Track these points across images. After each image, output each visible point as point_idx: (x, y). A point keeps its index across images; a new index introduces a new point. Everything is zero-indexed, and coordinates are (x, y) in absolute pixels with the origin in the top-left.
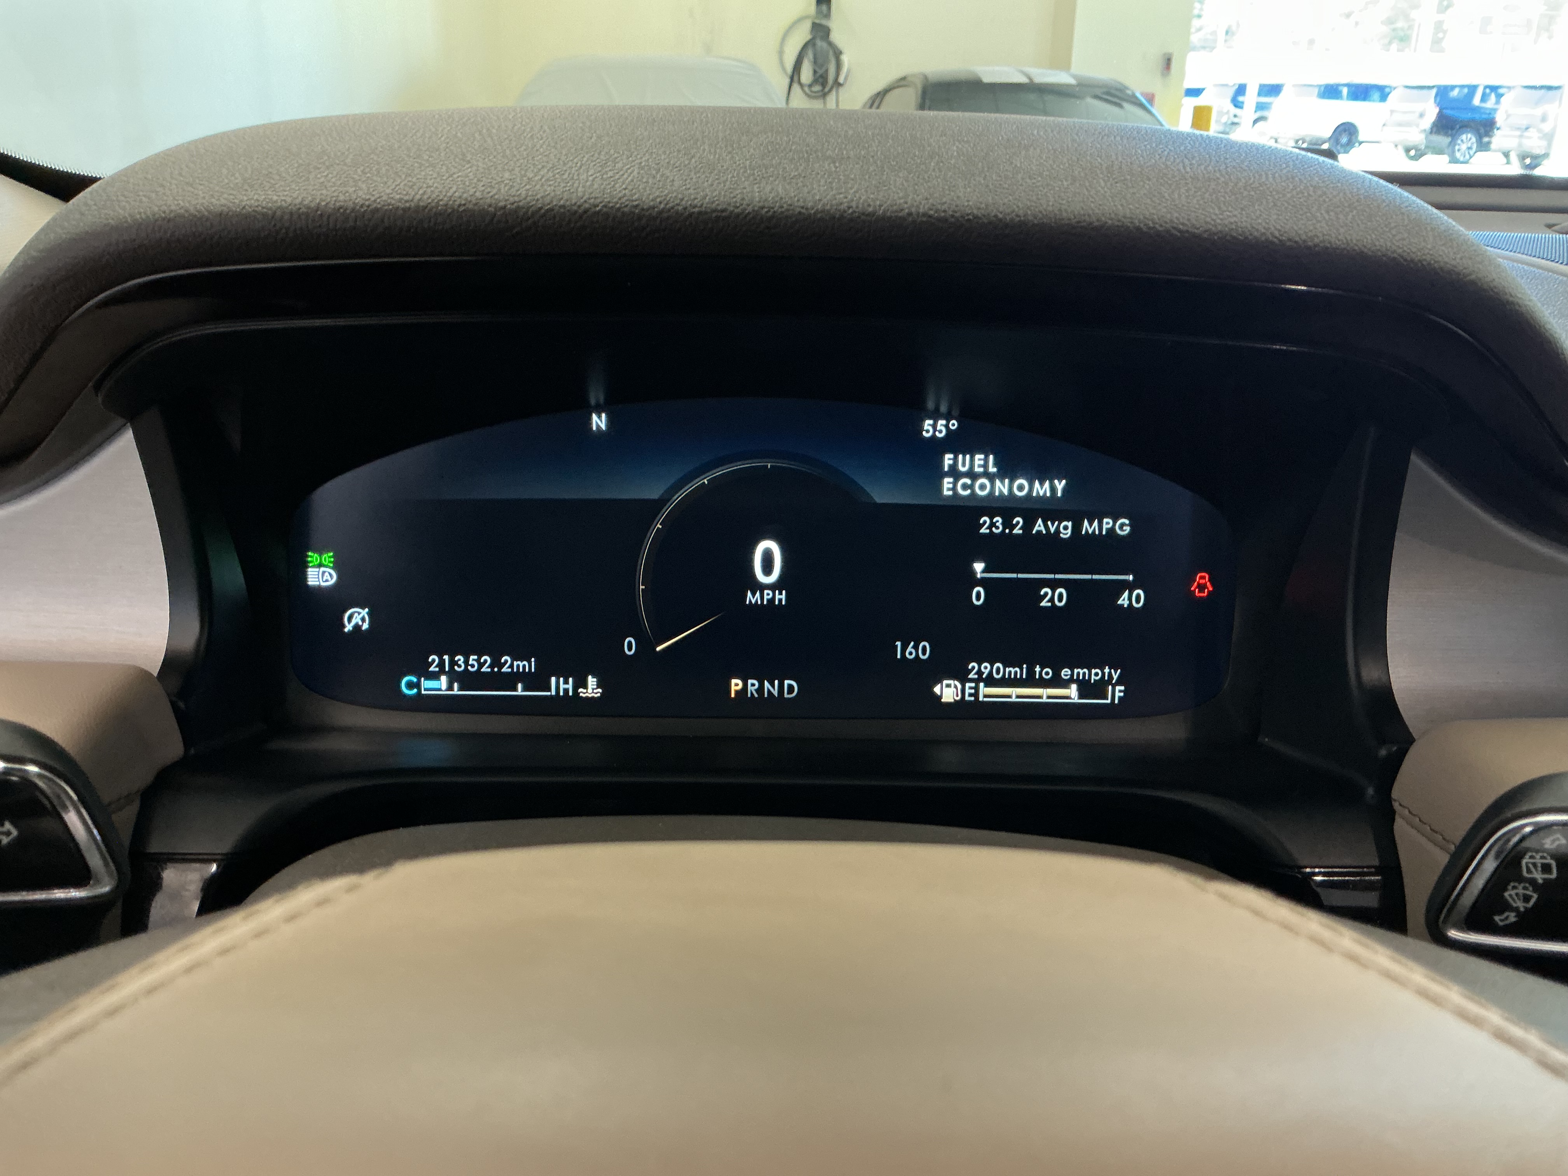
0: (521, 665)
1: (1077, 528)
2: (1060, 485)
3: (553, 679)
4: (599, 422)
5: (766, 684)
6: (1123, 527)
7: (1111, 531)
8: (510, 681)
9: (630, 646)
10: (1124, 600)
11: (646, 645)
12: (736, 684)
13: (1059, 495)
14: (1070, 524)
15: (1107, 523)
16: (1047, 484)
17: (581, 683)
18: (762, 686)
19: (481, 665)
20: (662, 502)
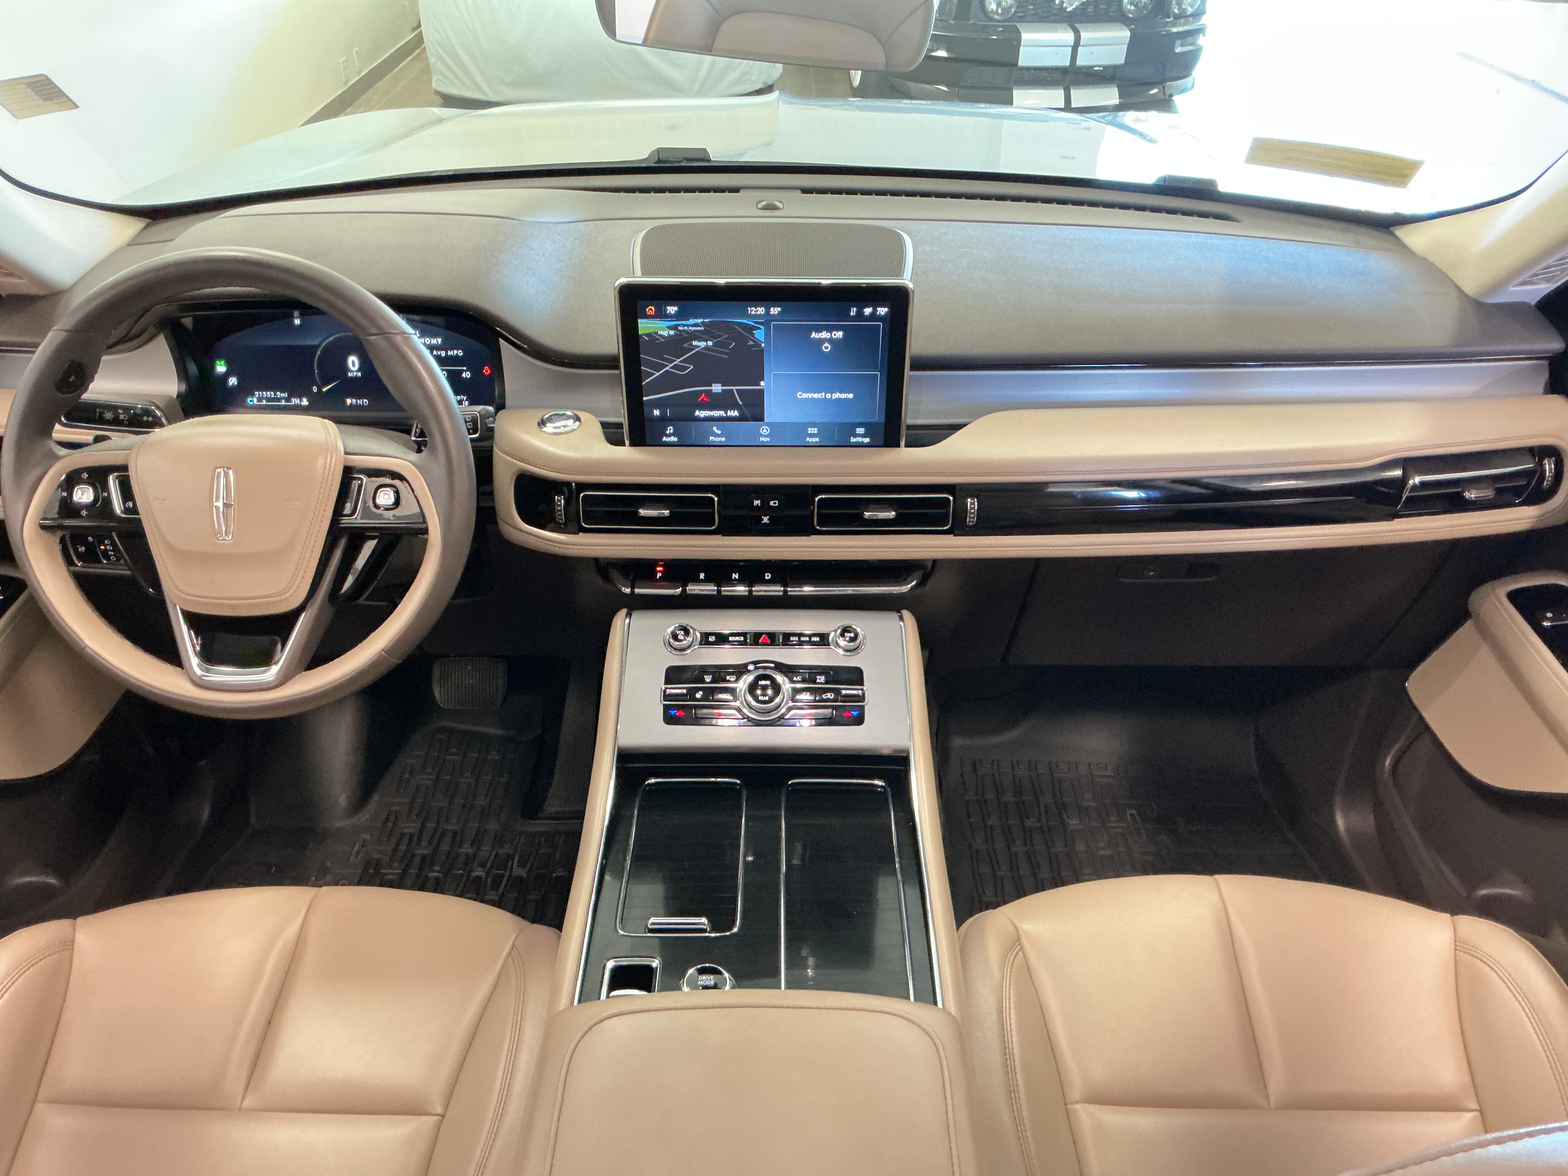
0: (283, 395)
1: (446, 353)
2: (440, 340)
3: (293, 399)
4: (297, 322)
5: (358, 401)
6: (460, 353)
7: (457, 354)
8: (279, 400)
9: (315, 389)
10: (464, 375)
11: (319, 389)
12: (349, 401)
13: (440, 343)
14: (444, 352)
15: (455, 352)
16: (435, 340)
17: (301, 401)
18: (357, 401)
19: (271, 395)
20: (319, 345)
